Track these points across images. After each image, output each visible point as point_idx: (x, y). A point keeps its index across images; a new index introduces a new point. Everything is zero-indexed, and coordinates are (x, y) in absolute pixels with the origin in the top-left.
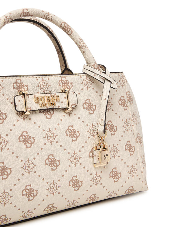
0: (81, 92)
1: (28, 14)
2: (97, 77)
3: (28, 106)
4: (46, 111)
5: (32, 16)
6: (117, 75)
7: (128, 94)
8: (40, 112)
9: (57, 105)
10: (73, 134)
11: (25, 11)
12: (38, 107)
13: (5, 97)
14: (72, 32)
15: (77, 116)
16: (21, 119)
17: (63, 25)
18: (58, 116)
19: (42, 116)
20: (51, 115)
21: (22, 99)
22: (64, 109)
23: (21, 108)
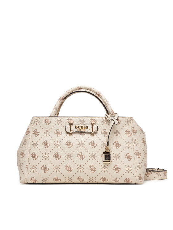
0: (101, 125)
1: (80, 88)
2: (108, 118)
3: (71, 130)
4: (81, 132)
5: (83, 89)
6: (125, 118)
7: (133, 128)
8: (78, 133)
9: (86, 130)
10: (93, 144)
11: (79, 87)
12: (76, 130)
13: (62, 125)
14: (101, 96)
15: (97, 137)
16: (68, 135)
17: (97, 93)
18: (87, 135)
19: (79, 135)
20: (84, 135)
21: (69, 127)
22: (90, 133)
23: (68, 130)
